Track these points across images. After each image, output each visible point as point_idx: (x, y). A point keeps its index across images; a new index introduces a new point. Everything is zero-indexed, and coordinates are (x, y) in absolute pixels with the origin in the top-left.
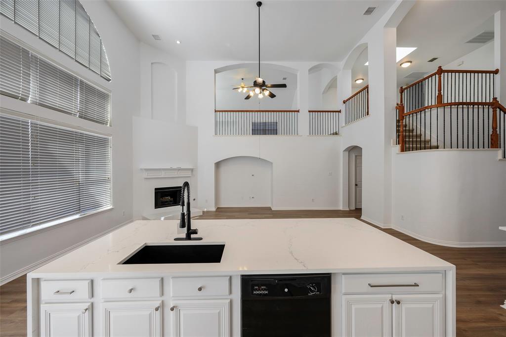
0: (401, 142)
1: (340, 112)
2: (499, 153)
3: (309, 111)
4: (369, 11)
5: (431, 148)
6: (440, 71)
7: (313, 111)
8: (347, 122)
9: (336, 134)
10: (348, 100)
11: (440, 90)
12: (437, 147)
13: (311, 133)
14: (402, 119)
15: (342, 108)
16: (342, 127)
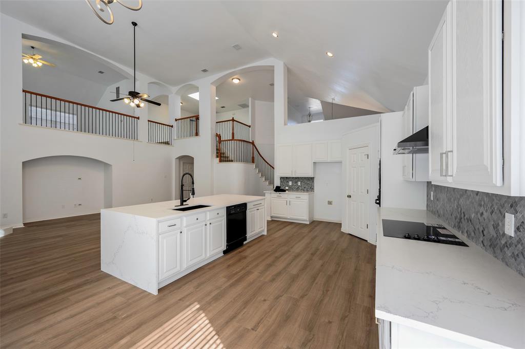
0: (219, 156)
1: (172, 126)
2: (254, 165)
3: (149, 121)
4: (205, 71)
5: (230, 161)
6: (233, 120)
7: (151, 121)
8: (179, 137)
9: (167, 143)
10: (179, 120)
11: (233, 130)
12: (232, 161)
13: (150, 140)
14: (220, 143)
15: (174, 124)
16: (174, 139)
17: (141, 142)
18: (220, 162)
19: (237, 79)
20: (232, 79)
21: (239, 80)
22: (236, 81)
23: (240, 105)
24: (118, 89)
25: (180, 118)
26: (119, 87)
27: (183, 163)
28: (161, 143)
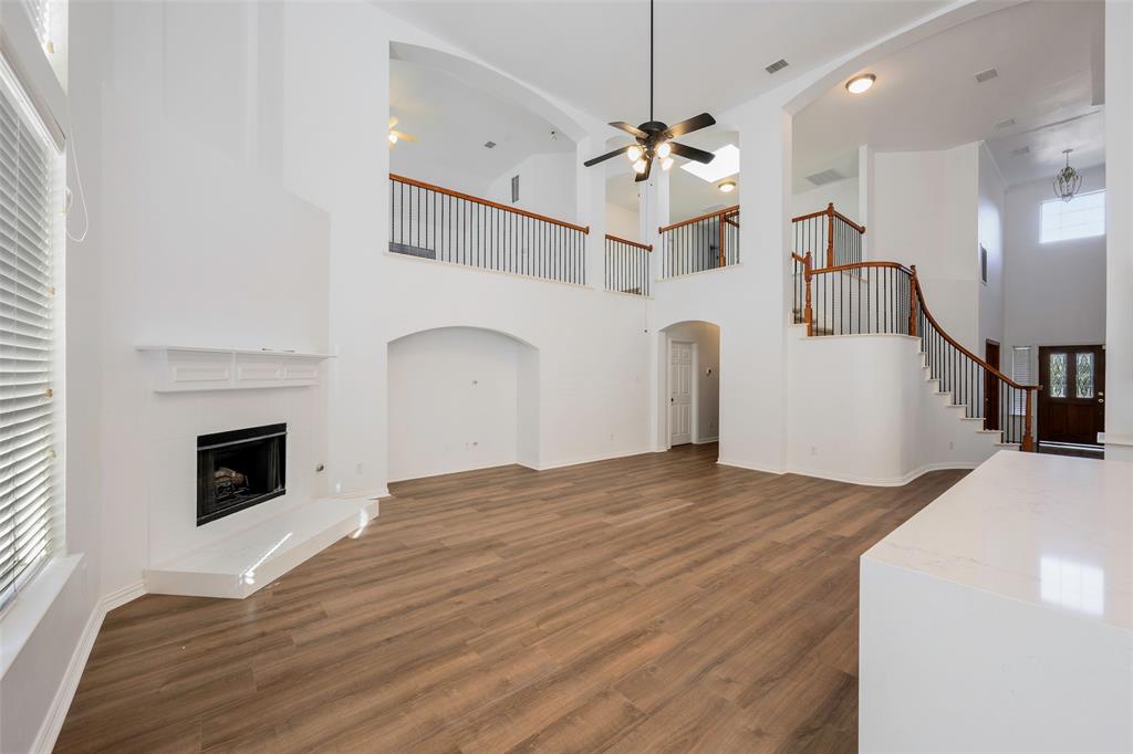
0: (803, 319)
1: (651, 248)
3: (605, 236)
7: (610, 238)
10: (667, 229)
13: (609, 284)
14: (808, 280)
15: (657, 241)
16: (656, 281)
17: (592, 289)
18: (810, 334)
19: (866, 76)
20: (847, 86)
21: (873, 77)
22: (861, 86)
23: (810, 178)
24: (515, 182)
25: (668, 225)
26: (517, 177)
27: (673, 342)
28: (630, 291)
